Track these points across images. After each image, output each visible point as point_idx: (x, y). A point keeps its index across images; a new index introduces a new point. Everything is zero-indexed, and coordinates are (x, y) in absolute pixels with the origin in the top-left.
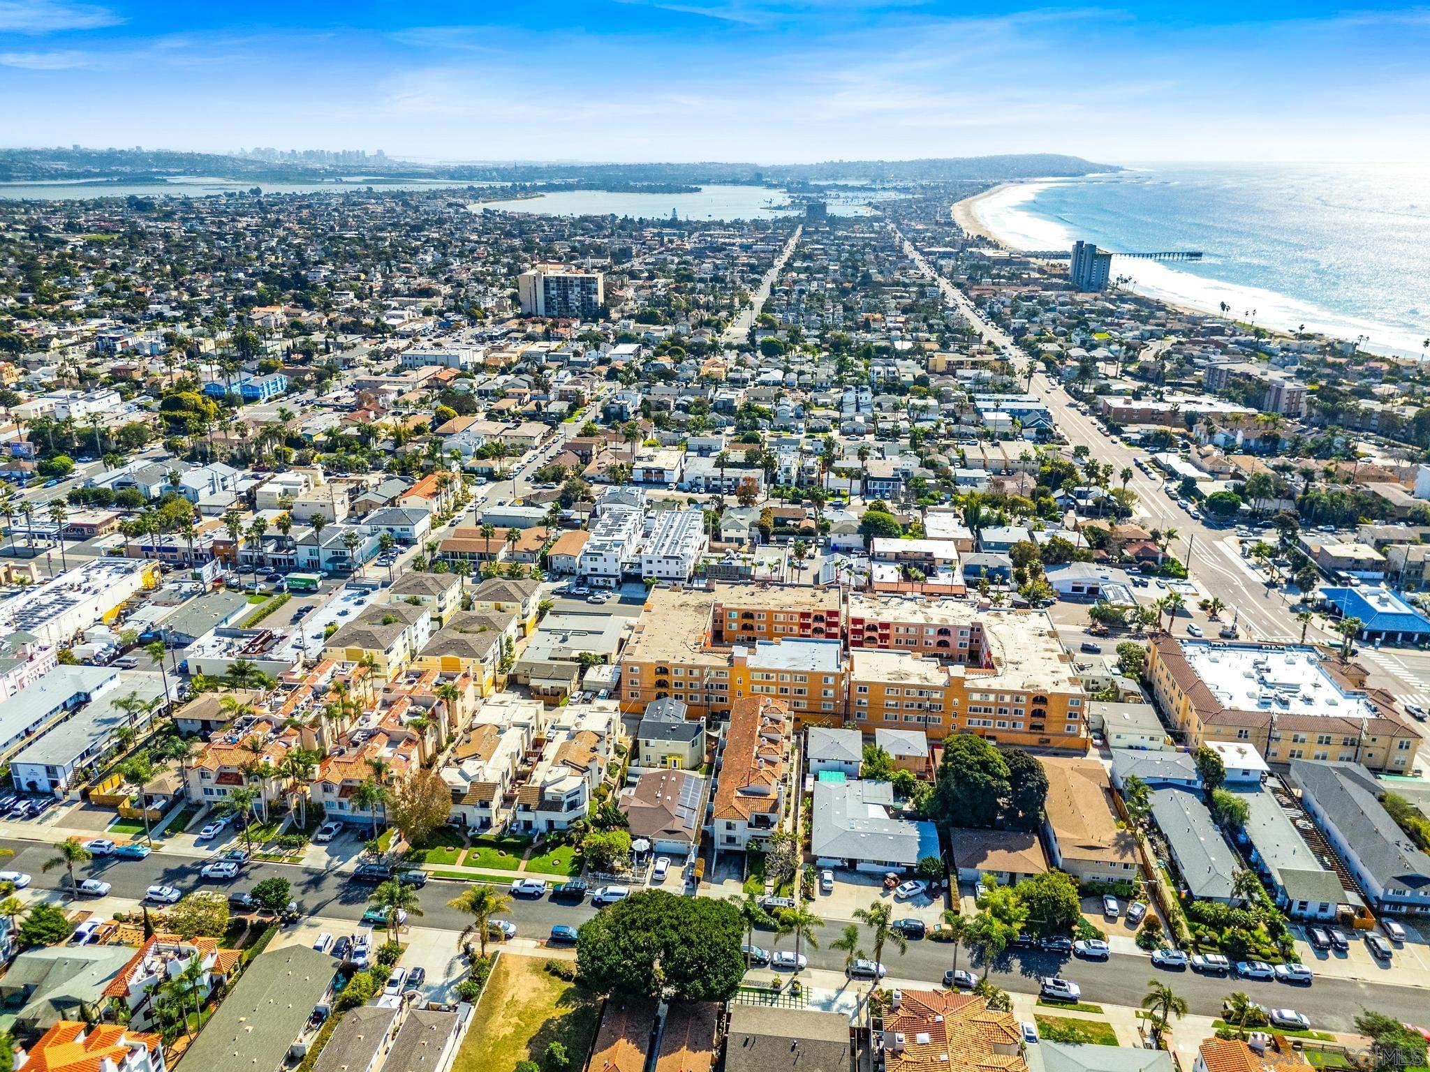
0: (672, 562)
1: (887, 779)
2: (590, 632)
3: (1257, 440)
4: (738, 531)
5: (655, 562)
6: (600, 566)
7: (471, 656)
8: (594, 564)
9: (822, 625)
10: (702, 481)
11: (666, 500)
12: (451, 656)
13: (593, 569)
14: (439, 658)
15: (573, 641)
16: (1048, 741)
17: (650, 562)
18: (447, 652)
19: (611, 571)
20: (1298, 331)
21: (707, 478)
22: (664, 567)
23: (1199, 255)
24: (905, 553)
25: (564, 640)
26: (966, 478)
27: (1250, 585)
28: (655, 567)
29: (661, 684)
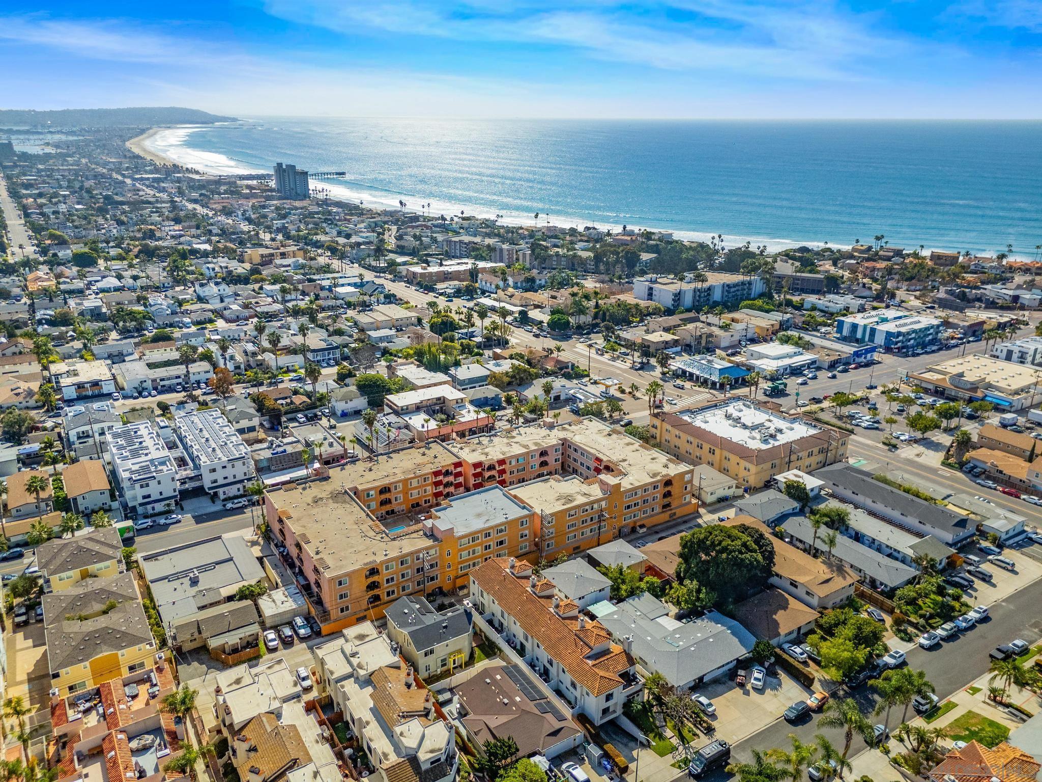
0: (238, 464)
1: (642, 591)
2: (218, 563)
3: (522, 282)
4: (250, 420)
5: (219, 469)
6: (153, 490)
7: (134, 644)
8: (145, 491)
9: (451, 478)
10: (149, 384)
11: (133, 410)
12: (105, 653)
13: (144, 497)
14: (87, 663)
15: (206, 580)
16: (675, 514)
17: (214, 470)
18: (95, 651)
19: (169, 493)
20: (460, 215)
21: (154, 381)
22: (229, 472)
23: (343, 174)
24: (422, 402)
25: (194, 582)
26: (380, 338)
27: (624, 371)
28: (219, 476)
29: (373, 586)
